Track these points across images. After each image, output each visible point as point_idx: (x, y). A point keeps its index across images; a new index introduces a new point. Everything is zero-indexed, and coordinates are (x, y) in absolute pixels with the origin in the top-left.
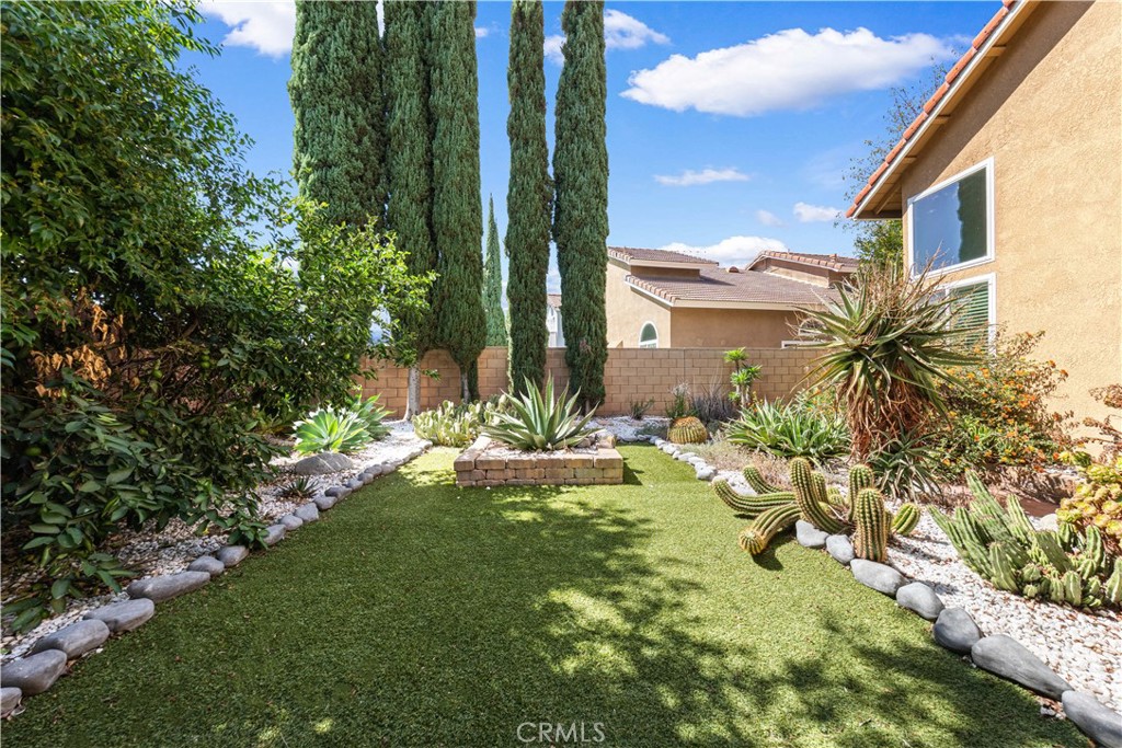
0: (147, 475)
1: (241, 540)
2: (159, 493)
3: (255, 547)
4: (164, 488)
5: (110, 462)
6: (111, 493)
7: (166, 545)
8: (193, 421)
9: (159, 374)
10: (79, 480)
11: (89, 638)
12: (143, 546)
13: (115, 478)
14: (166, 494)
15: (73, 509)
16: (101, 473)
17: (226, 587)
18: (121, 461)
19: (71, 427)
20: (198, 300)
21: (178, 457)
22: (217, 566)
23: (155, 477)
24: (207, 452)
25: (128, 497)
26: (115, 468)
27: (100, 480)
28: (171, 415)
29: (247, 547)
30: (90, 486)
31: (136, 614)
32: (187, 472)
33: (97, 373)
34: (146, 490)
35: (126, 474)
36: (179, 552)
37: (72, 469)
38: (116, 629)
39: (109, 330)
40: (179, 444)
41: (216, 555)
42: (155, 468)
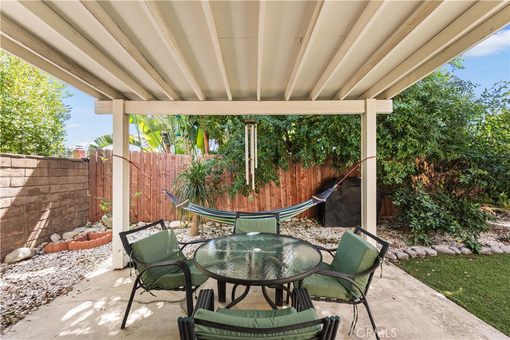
0: (438, 215)
1: (469, 247)
2: (441, 222)
3: (475, 252)
4: (443, 221)
5: (428, 210)
6: (428, 218)
7: (445, 241)
8: (456, 200)
9: (443, 182)
10: (420, 213)
11: (421, 252)
12: (439, 239)
13: (429, 214)
14: (444, 223)
15: (419, 220)
16: (426, 212)
17: (460, 259)
18: (430, 210)
19: (418, 198)
20: (454, 157)
21: (448, 212)
22: (459, 252)
23: (440, 217)
24: (462, 213)
25: (431, 220)
26: (429, 211)
27: (425, 214)
28: (448, 197)
29: (471, 250)
30: (422, 215)
31: (432, 253)
32: (451, 218)
33: (426, 182)
34: (437, 220)
35: (431, 214)
36: (448, 244)
37: (419, 210)
38: (427, 254)
39: (429, 168)
40: (450, 207)
41: (460, 249)
42: (440, 214)
